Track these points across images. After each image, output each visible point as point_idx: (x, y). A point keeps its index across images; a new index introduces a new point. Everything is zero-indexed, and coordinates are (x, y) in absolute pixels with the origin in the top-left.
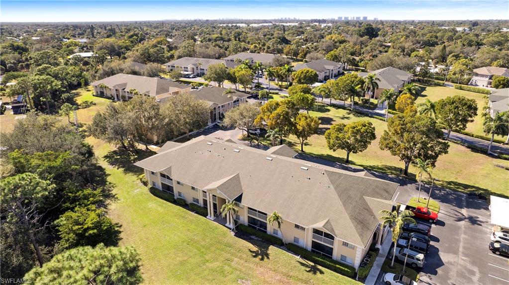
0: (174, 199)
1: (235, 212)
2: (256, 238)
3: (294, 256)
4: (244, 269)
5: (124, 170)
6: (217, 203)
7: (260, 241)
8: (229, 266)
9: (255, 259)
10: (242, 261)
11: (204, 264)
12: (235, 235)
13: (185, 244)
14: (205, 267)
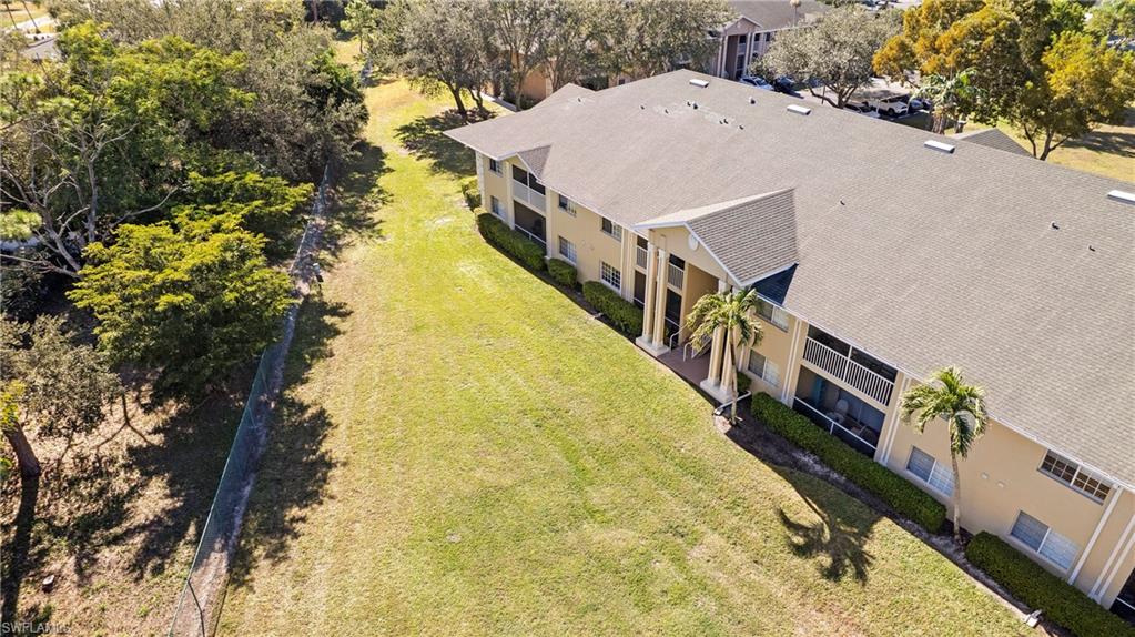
0: (543, 260)
1: (746, 337)
2: (818, 467)
3: (1005, 603)
4: (738, 598)
5: (435, 164)
6: (682, 293)
7: (835, 483)
8: (678, 560)
9: (797, 561)
10: (738, 557)
11: (575, 519)
12: (728, 434)
13: (528, 422)
14: (572, 538)
